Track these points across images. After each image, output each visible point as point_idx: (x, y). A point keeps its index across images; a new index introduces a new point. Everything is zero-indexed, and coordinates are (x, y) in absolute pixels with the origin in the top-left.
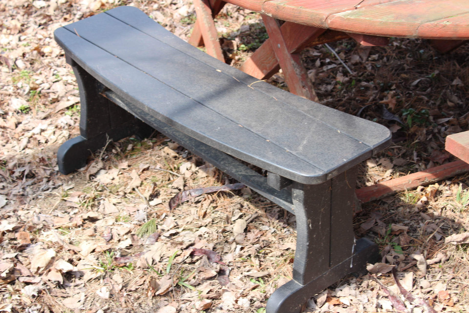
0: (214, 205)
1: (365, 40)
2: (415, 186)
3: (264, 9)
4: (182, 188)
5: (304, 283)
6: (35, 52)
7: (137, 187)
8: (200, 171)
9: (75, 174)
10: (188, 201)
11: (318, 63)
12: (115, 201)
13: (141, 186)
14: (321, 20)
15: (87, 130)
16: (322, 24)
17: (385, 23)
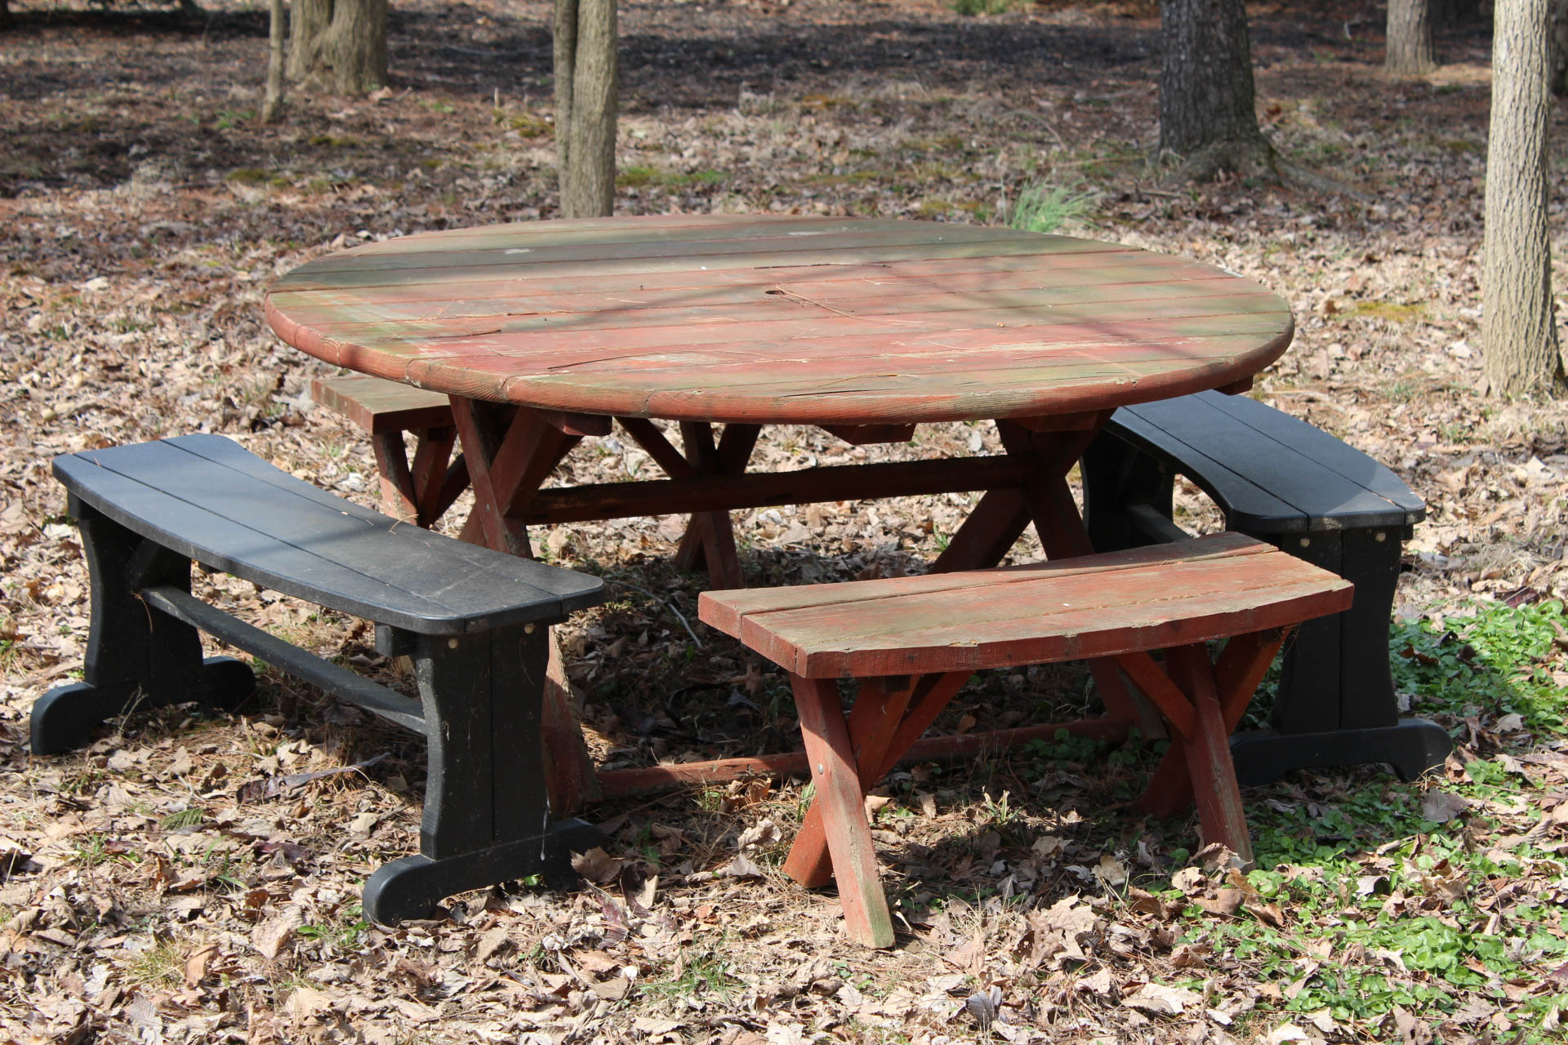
0: (327, 798)
1: (570, 425)
2: (725, 778)
3: (409, 374)
4: (272, 773)
5: (438, 857)
6: (26, 591)
7: (184, 775)
8: (315, 752)
9: (64, 758)
10: (278, 797)
11: (644, 638)
12: (132, 788)
13: (191, 773)
14: (495, 387)
15: (98, 667)
16: (497, 392)
17: (597, 390)
